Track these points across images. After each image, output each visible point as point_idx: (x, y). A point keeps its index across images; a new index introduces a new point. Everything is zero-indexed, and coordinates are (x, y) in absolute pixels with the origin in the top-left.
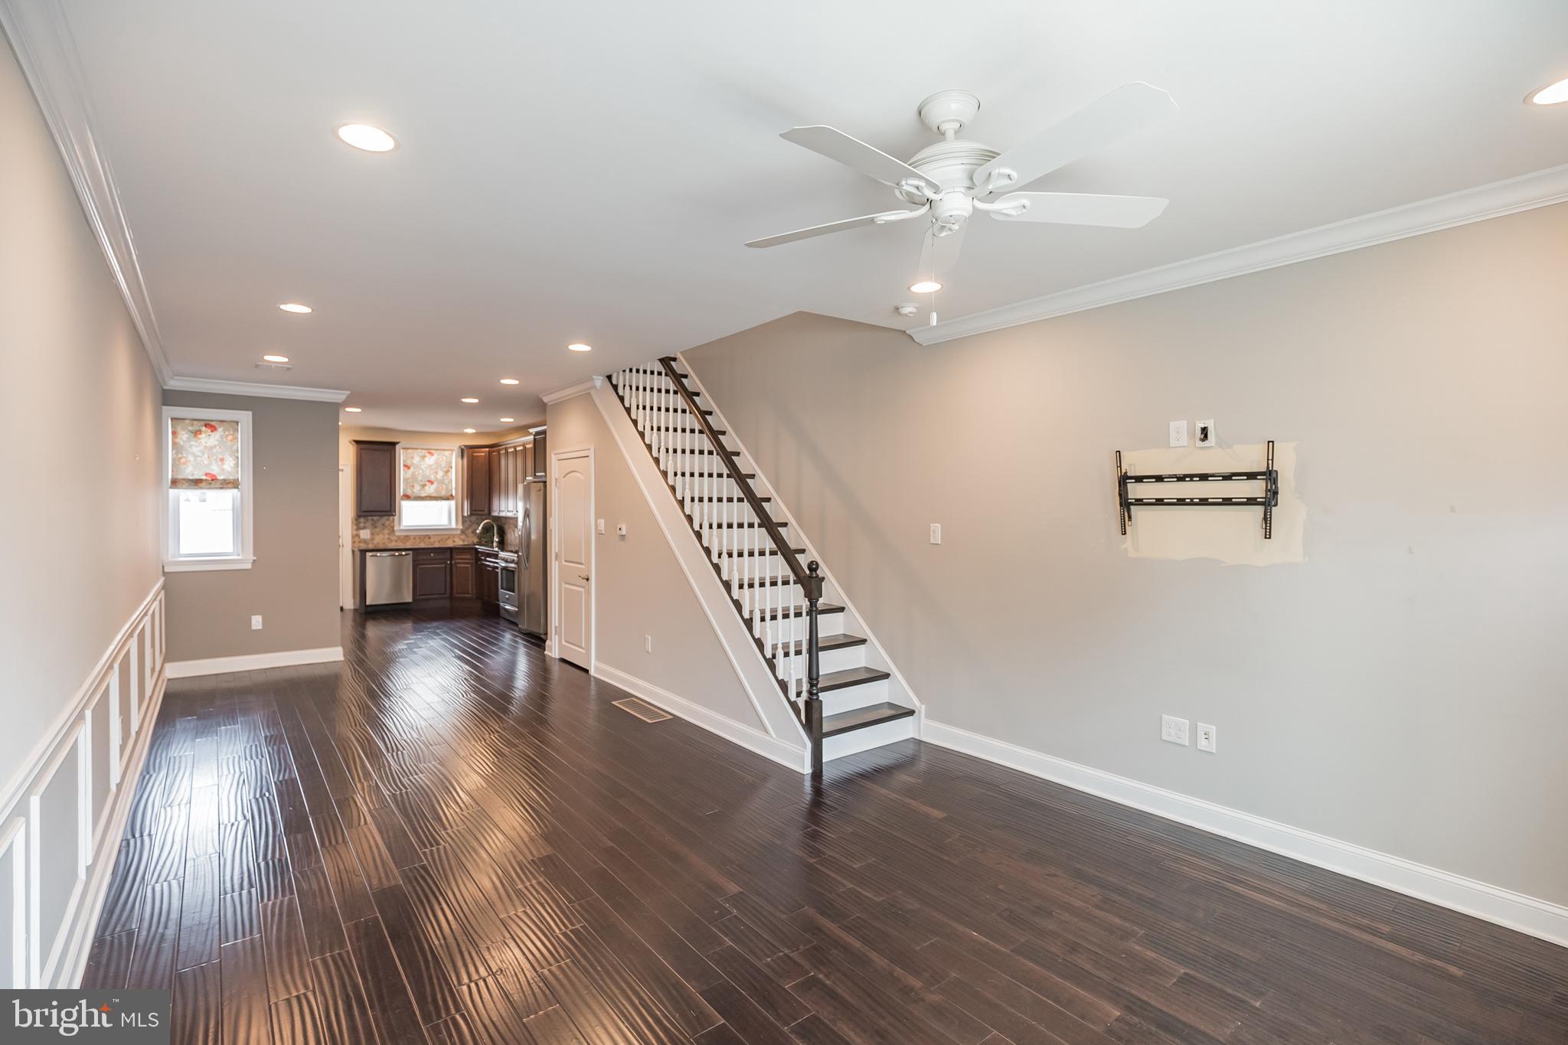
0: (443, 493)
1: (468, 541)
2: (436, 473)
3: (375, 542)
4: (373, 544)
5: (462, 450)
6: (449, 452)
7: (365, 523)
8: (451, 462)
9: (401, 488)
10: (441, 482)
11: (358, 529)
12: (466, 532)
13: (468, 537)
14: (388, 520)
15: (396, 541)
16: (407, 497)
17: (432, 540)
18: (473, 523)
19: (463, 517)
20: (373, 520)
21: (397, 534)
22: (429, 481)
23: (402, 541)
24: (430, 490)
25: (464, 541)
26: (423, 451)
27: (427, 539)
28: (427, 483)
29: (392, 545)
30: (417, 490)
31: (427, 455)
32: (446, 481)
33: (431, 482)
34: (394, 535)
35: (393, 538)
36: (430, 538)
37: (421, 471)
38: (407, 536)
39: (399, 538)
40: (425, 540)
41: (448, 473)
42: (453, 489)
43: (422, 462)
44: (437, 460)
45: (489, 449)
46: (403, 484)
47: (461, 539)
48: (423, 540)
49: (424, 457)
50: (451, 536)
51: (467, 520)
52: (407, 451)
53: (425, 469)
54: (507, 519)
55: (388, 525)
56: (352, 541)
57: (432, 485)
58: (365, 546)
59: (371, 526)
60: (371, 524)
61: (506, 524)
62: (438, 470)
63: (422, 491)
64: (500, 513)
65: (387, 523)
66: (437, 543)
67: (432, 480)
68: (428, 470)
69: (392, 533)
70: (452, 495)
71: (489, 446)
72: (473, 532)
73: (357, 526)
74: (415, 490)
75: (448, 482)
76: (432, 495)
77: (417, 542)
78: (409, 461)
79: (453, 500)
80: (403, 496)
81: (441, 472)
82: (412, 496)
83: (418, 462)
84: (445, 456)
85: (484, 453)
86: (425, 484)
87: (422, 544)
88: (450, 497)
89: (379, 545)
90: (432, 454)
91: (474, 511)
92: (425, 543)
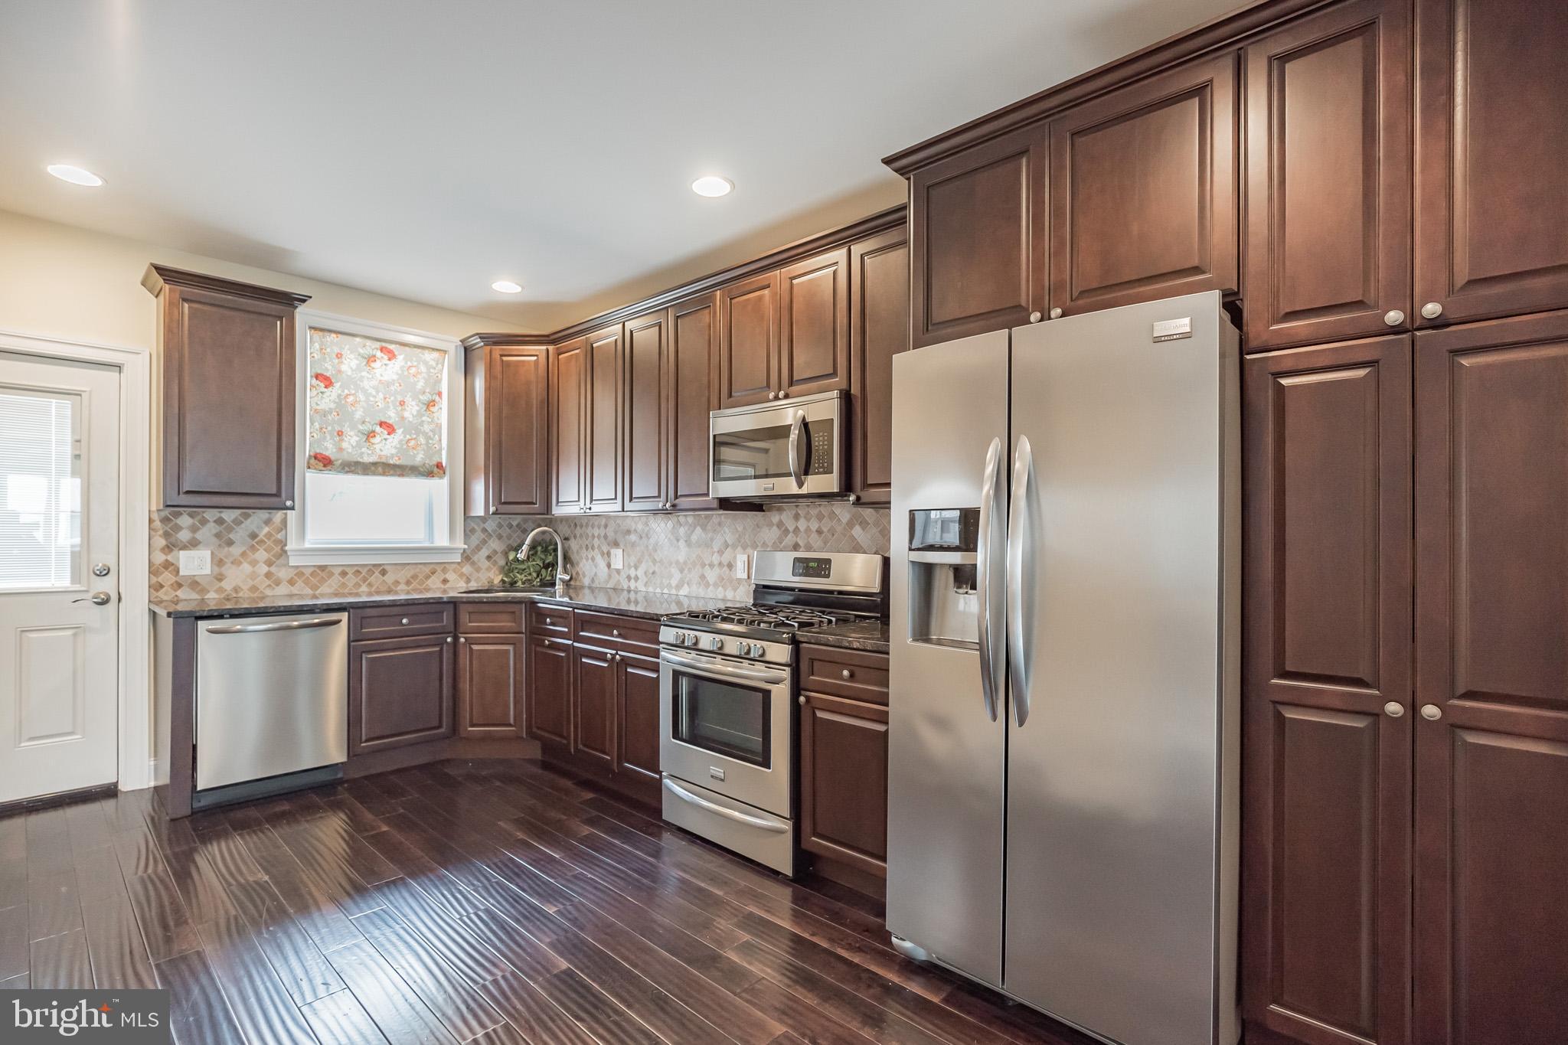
0: (419, 458)
1: (477, 580)
2: (402, 403)
3: (227, 585)
4: (220, 590)
5: (467, 350)
6: (435, 355)
7: (194, 529)
8: (439, 381)
9: (309, 438)
10: (417, 429)
11: (169, 548)
12: (475, 558)
13: (478, 570)
14: (267, 522)
15: (291, 582)
16: (324, 462)
17: (389, 578)
18: (490, 536)
19: (471, 518)
20: (220, 521)
21: (295, 561)
22: (381, 424)
23: (307, 582)
24: (386, 447)
25: (468, 581)
26: (369, 343)
27: (374, 579)
28: (378, 429)
29: (279, 596)
30: (351, 445)
31: (379, 354)
32: (426, 428)
33: (390, 429)
34: (287, 565)
35: (283, 574)
36: (384, 573)
37: (362, 397)
38: (323, 568)
39: (300, 574)
40: (372, 579)
41: (432, 409)
42: (441, 450)
43: (364, 374)
44: (406, 373)
45: (551, 348)
46: (312, 423)
47: (462, 575)
48: (365, 580)
49: (371, 359)
50: (439, 569)
51: (476, 527)
52: (321, 333)
53: (374, 393)
54: (581, 526)
55: (269, 535)
56: (149, 587)
57: (392, 436)
58: (199, 598)
59: (214, 539)
60: (214, 531)
61: (575, 537)
62: (408, 399)
63: (363, 450)
64: (590, 509)
65: (266, 530)
66: (402, 587)
67: (390, 422)
68: (381, 396)
69: (278, 559)
70: (439, 466)
71: (552, 337)
72: (489, 558)
73: (166, 540)
74: (344, 445)
75: (431, 434)
76: (391, 462)
77: (350, 585)
78: (328, 365)
79: (441, 478)
80: (313, 461)
81: (414, 403)
82: (340, 461)
83: (353, 371)
84: (426, 363)
85: (535, 358)
86: (374, 432)
87: (364, 588)
88: (436, 470)
89: (241, 594)
90: (392, 356)
91: (505, 503)
92: (370, 585)
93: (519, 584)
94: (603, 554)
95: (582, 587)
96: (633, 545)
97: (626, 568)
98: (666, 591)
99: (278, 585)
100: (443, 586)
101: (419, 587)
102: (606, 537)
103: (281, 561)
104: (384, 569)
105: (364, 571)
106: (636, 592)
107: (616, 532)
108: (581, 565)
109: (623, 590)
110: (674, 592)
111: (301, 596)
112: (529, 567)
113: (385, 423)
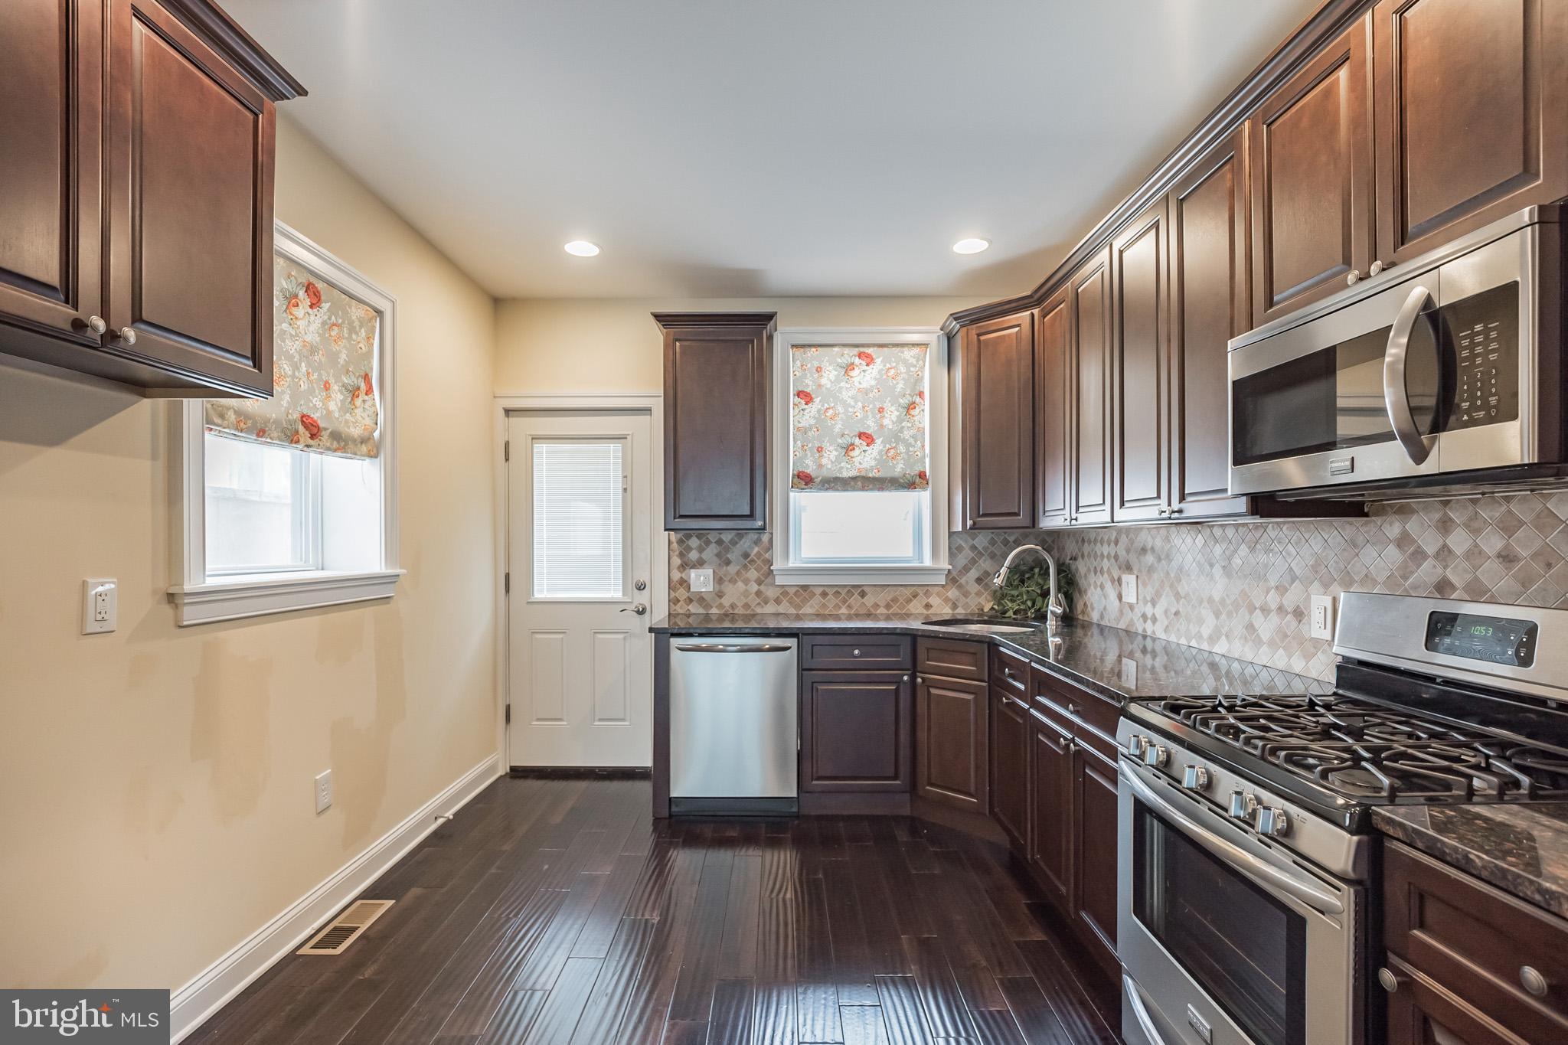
0: (899, 469)
1: (966, 606)
2: (881, 410)
3: (726, 602)
4: (720, 606)
5: (950, 338)
6: (916, 351)
7: (701, 550)
8: (919, 380)
9: (787, 457)
10: (896, 437)
11: (685, 566)
12: (963, 581)
13: (966, 594)
14: (757, 542)
15: (778, 601)
16: (804, 480)
17: (869, 601)
18: (980, 554)
19: (951, 534)
20: (720, 542)
21: (779, 581)
22: (861, 435)
24: (866, 460)
25: (955, 606)
26: (847, 351)
27: (855, 600)
28: (857, 441)
29: (771, 613)
30: (831, 462)
31: (857, 360)
32: (906, 434)
33: (867, 438)
34: (773, 584)
35: (771, 593)
36: (863, 594)
37: (840, 409)
38: (805, 587)
39: (785, 594)
40: (851, 601)
41: (912, 412)
42: (924, 457)
43: (843, 384)
44: (884, 377)
45: (1036, 311)
46: (795, 442)
47: (947, 600)
48: (844, 601)
49: (849, 368)
50: (921, 592)
51: (963, 544)
52: (802, 350)
53: (853, 403)
54: (1089, 542)
55: (759, 554)
56: (669, 601)
57: (872, 447)
58: (701, 611)
59: (715, 559)
60: (715, 551)
61: (1083, 556)
62: (887, 405)
63: (842, 464)
65: (756, 549)
66: (882, 610)
67: (869, 432)
68: (860, 404)
69: (766, 578)
70: (922, 475)
71: (1036, 297)
72: (979, 580)
73: (681, 559)
74: (824, 461)
75: (912, 441)
76: (870, 475)
77: (831, 607)
78: (808, 381)
79: (924, 489)
80: (796, 480)
81: (893, 408)
82: (820, 479)
83: (832, 383)
84: (905, 362)
85: (1017, 329)
86: (852, 444)
87: (844, 610)
88: (918, 480)
89: (736, 612)
90: (870, 360)
91: (985, 515)
92: (849, 607)
93: (1010, 613)
94: (1113, 581)
95: (1091, 624)
96: (1151, 570)
97: (1140, 602)
98: (1193, 643)
99: (766, 603)
100: (925, 612)
101: (900, 612)
102: (1116, 557)
103: (769, 580)
104: (863, 591)
105: (844, 592)
106: (1154, 640)
107: (1128, 551)
108: (1089, 594)
109: (1136, 634)
110: (1205, 646)
111: (786, 616)
112: (1021, 594)
113: (864, 433)
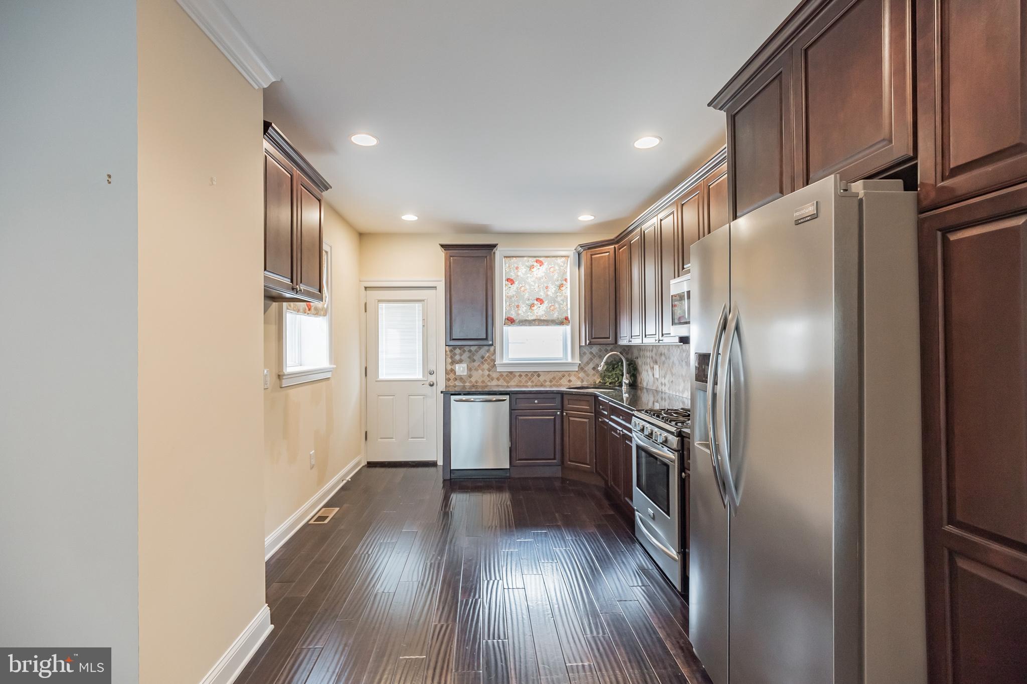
0: (555, 315)
1: (587, 381)
2: (547, 288)
3: (473, 380)
4: (471, 382)
5: (580, 254)
6: (563, 259)
7: (461, 355)
8: (565, 273)
9: (502, 310)
10: (554, 300)
11: (452, 363)
12: (586, 369)
13: (588, 375)
14: (488, 351)
15: (498, 379)
16: (511, 321)
17: (542, 379)
18: (594, 356)
19: (580, 346)
20: (470, 351)
21: (499, 369)
22: (537, 299)
23: (504, 380)
24: (540, 311)
25: (582, 381)
26: (530, 259)
27: (535, 378)
28: (536, 302)
29: (494, 385)
30: (523, 312)
31: (535, 264)
32: (559, 299)
33: (541, 301)
34: (496, 371)
35: (495, 375)
36: (539, 376)
37: (527, 287)
38: (511, 373)
39: (502, 376)
40: (533, 379)
41: (562, 288)
42: (567, 310)
43: (529, 275)
44: (548, 271)
45: (616, 246)
46: (506, 303)
47: (579, 378)
48: (530, 379)
49: (532, 267)
50: (566, 374)
51: (586, 351)
52: (509, 259)
53: (533, 284)
54: (643, 350)
55: (489, 357)
56: (446, 380)
57: (542, 305)
58: (462, 384)
59: (468, 359)
60: (468, 356)
61: (640, 357)
62: (550, 285)
63: (529, 313)
64: (631, 341)
65: (488, 354)
66: (548, 383)
67: (541, 298)
68: (537, 285)
69: (492, 368)
70: (567, 318)
71: (616, 240)
72: (594, 369)
73: (451, 359)
74: (520, 312)
75: (561, 302)
76: (542, 318)
77: (523, 381)
78: (512, 274)
79: (568, 325)
80: (507, 321)
81: (552, 287)
82: (518, 321)
83: (523, 274)
84: (558, 265)
85: (608, 254)
86: (533, 304)
87: (530, 383)
88: (565, 321)
89: (478, 384)
90: (541, 263)
91: (595, 338)
92: (532, 382)
93: (608, 384)
94: (651, 368)
95: (643, 388)
96: (664, 363)
97: (661, 377)
98: (677, 394)
99: (492, 380)
100: (569, 384)
101: (556, 384)
102: (652, 357)
103: (494, 369)
104: (539, 374)
105: (530, 375)
106: (665, 393)
107: (656, 355)
108: (643, 374)
109: (659, 391)
110: (681, 395)
111: (502, 386)
112: (612, 375)
113: (539, 299)
